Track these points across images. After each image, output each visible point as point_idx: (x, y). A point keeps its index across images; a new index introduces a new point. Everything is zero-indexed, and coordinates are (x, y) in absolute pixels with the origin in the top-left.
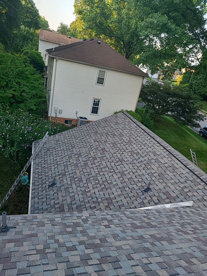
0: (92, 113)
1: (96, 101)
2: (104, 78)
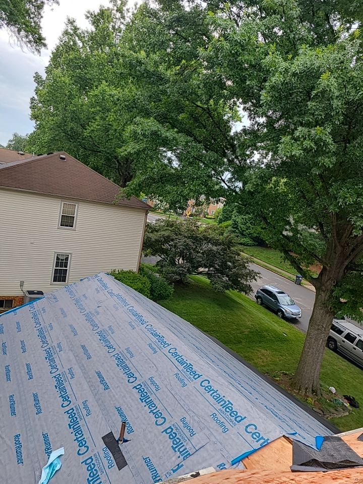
0: (54, 281)
1: (60, 257)
2: (74, 217)
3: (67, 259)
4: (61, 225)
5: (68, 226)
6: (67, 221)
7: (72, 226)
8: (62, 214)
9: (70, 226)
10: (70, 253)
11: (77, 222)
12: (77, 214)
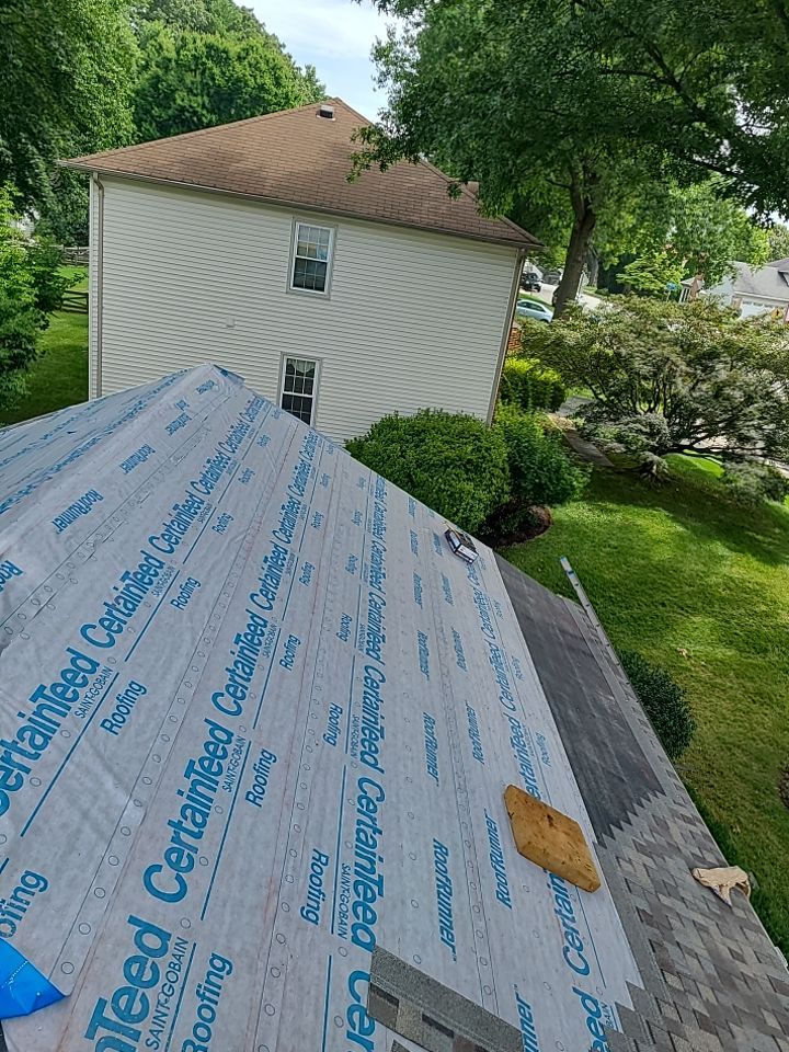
2: (326, 263)
3: (311, 373)
4: (294, 285)
5: (311, 288)
6: (309, 275)
7: (323, 290)
8: (295, 255)
9: (317, 289)
10: (320, 359)
11: (335, 278)
12: (333, 255)
